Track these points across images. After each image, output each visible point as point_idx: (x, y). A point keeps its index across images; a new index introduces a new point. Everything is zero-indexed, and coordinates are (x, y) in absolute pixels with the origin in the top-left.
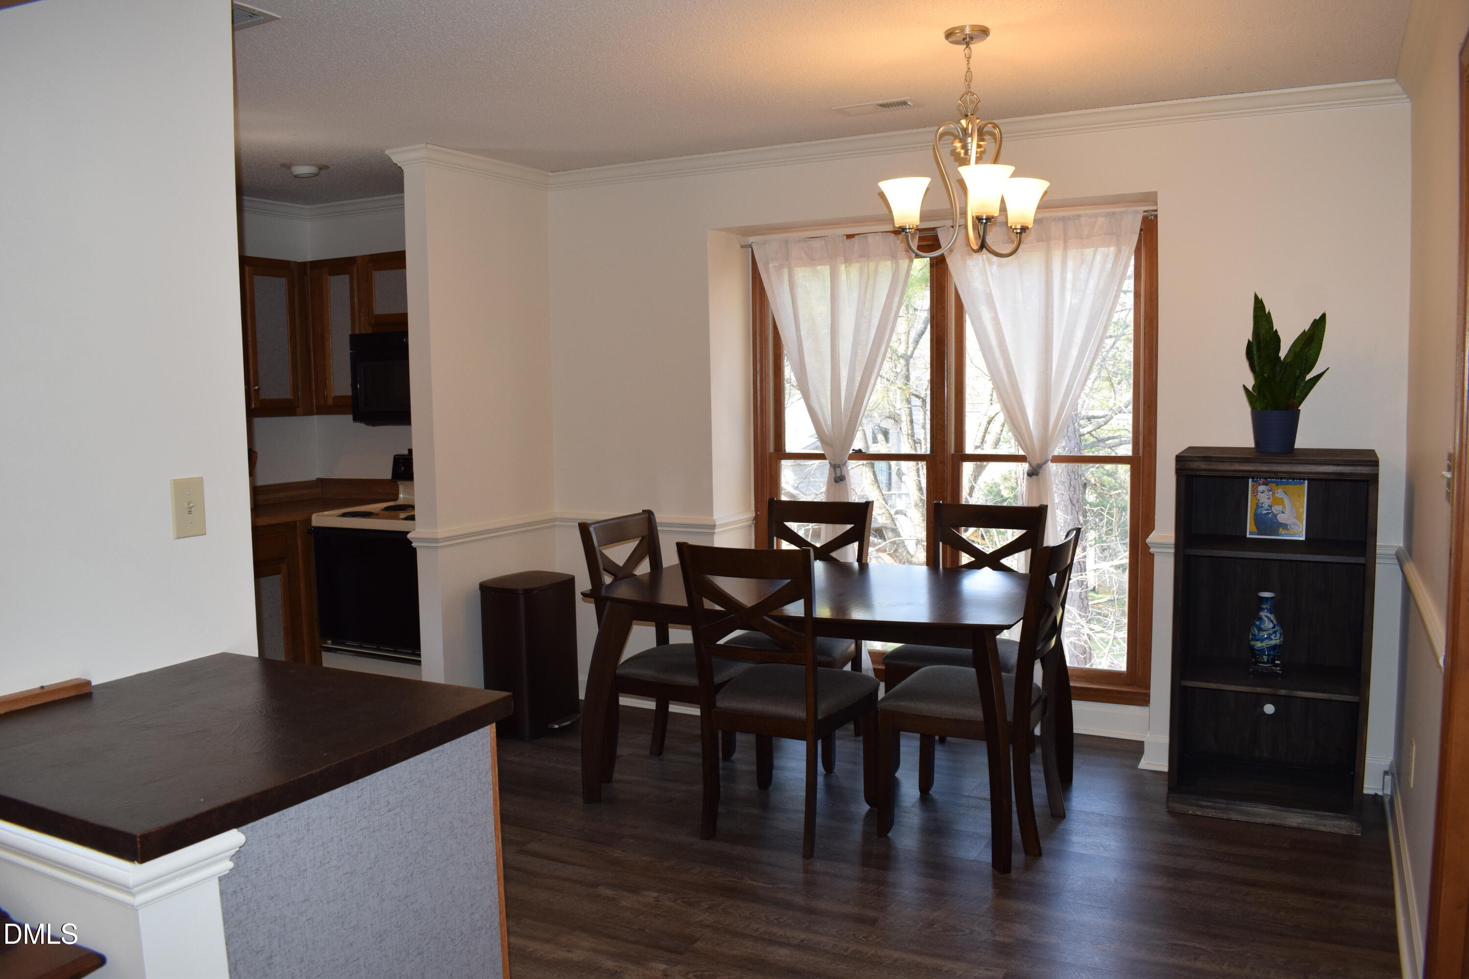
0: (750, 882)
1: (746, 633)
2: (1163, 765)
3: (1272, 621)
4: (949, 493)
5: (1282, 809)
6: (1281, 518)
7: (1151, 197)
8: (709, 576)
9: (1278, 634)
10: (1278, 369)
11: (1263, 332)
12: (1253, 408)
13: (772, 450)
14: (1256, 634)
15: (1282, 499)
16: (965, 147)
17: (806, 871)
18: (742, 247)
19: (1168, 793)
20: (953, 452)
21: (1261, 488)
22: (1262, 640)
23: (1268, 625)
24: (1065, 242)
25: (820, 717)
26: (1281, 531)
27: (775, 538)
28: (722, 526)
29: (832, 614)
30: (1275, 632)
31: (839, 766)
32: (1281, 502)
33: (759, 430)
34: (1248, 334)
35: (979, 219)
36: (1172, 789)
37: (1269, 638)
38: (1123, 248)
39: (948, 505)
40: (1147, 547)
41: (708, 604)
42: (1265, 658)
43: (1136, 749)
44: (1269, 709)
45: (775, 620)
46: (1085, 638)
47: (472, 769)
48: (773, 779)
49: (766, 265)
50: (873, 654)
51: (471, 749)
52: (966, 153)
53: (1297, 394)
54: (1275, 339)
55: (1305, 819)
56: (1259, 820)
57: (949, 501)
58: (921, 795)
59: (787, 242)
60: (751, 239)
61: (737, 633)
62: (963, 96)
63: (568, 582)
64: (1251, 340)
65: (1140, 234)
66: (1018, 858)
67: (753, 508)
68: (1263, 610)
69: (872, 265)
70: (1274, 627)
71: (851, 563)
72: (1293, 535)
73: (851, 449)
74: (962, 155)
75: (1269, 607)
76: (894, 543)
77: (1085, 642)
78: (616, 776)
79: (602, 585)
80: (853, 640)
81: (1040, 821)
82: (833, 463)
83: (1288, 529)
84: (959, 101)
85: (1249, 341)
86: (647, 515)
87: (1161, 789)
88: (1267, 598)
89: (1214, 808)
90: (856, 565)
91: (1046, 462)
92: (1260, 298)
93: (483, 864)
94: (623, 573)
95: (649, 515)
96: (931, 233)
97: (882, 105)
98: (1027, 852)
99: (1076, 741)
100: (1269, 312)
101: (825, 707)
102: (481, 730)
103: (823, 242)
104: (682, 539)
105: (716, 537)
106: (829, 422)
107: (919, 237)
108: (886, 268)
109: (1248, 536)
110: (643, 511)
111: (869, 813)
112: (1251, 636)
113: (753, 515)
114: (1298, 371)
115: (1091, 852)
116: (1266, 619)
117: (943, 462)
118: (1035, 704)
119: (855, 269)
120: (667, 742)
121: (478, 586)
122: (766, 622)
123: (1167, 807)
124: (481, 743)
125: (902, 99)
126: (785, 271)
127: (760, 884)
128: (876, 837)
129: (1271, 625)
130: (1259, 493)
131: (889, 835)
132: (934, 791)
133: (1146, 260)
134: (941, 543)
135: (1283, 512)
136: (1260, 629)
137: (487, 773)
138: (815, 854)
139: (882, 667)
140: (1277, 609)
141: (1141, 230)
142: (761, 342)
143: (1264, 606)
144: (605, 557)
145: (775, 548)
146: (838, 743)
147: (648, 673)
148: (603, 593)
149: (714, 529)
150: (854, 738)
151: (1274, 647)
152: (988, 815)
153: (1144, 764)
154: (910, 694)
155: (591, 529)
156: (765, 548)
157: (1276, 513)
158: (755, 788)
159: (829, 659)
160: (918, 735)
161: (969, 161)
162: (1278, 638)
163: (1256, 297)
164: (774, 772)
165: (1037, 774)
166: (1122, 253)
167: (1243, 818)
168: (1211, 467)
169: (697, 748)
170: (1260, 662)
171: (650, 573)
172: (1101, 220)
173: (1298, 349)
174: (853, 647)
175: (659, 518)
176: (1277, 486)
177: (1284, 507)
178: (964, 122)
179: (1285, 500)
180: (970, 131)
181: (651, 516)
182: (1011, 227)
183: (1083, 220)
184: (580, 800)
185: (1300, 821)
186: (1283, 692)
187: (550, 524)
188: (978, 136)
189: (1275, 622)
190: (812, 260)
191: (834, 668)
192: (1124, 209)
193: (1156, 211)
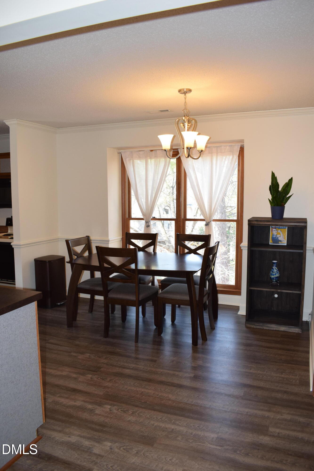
0: (118, 350)
1: (118, 275)
2: (244, 314)
3: (276, 270)
4: (182, 230)
5: (279, 325)
6: (280, 239)
7: (242, 141)
8: (106, 257)
9: (278, 273)
10: (278, 194)
11: (274, 183)
12: (271, 206)
13: (127, 217)
14: (272, 273)
15: (280, 233)
16: (184, 126)
17: (136, 347)
18: (118, 153)
19: (246, 321)
20: (183, 218)
21: (274, 229)
22: (273, 275)
23: (275, 271)
24: (217, 154)
25: (140, 300)
26: (280, 242)
27: (128, 245)
28: (112, 241)
29: (146, 268)
30: (277, 273)
31: (147, 315)
32: (279, 234)
33: (123, 211)
34: (270, 183)
35: (187, 148)
36: (247, 320)
37: (275, 275)
38: (234, 156)
39: (181, 234)
40: (240, 247)
41: (106, 265)
42: (274, 281)
43: (237, 308)
44: (276, 296)
45: (126, 270)
46: (227, 275)
47: (30, 315)
48: (127, 319)
49: (126, 159)
50: (158, 280)
51: (29, 309)
52: (184, 127)
53: (284, 202)
54: (278, 185)
55: (286, 328)
56: (272, 329)
57: (182, 233)
58: (172, 323)
59: (132, 152)
60: (121, 151)
61: (115, 274)
62: (183, 110)
63: (63, 258)
64: (271, 185)
65: (239, 152)
66: (200, 341)
67: (121, 235)
68: (274, 266)
69: (158, 159)
70: (277, 271)
71: (152, 252)
72: (283, 244)
73: (152, 217)
74: (183, 128)
75: (275, 265)
76: (168, 246)
77: (227, 276)
78: (78, 319)
79: (73, 259)
80: (151, 276)
81: (207, 330)
82: (146, 221)
83: (281, 242)
84: (182, 112)
85: (270, 185)
86: (87, 237)
87: (244, 320)
88: (275, 263)
89: (259, 326)
90: (153, 253)
91: (211, 221)
92: (273, 172)
93: (33, 344)
94: (80, 256)
95: (88, 237)
96: (176, 150)
97: (161, 111)
98: (203, 340)
99: (219, 306)
100: (276, 177)
101: (141, 297)
102: (32, 303)
103: (143, 152)
104: (98, 245)
105: (109, 244)
106: (145, 208)
107: (173, 151)
108: (163, 161)
109: (270, 244)
110: (86, 236)
111: (156, 329)
112: (270, 274)
113: (121, 237)
114: (284, 195)
115: (222, 339)
116: (275, 269)
117: (180, 221)
118: (206, 295)
119: (153, 161)
120: (94, 308)
121: (34, 260)
122: (123, 270)
123: (245, 326)
124: (32, 307)
125: (167, 109)
126: (132, 161)
127: (121, 351)
128: (157, 336)
129: (276, 271)
130: (273, 231)
131: (162, 335)
132: (176, 322)
133: (241, 160)
134: (179, 246)
135: (280, 237)
136: (273, 272)
137: (34, 316)
138: (139, 341)
139: (161, 284)
140: (278, 266)
141: (240, 151)
142: (124, 183)
143: (274, 265)
144: (74, 251)
145: (128, 248)
146: (147, 308)
147: (87, 287)
148: (73, 262)
149: (109, 242)
150: (152, 306)
151: (277, 277)
152: (191, 329)
153: (240, 313)
154: (168, 292)
155: (69, 242)
156: (125, 248)
157: (278, 237)
158: (121, 322)
159: (144, 282)
160: (171, 305)
161: (185, 130)
162: (278, 274)
163: (272, 172)
164: (127, 317)
165: (206, 316)
166: (234, 158)
167: (268, 328)
168: (258, 223)
169: (103, 310)
170: (273, 282)
171: (88, 256)
172: (228, 147)
173: (284, 188)
174: (152, 278)
175: (92, 238)
176: (279, 229)
177: (280, 235)
178: (184, 118)
179: (281, 233)
180: (185, 121)
181: (89, 238)
182: (198, 150)
183: (222, 147)
184: (66, 327)
185: (284, 329)
186: (279, 291)
187: (57, 240)
188: (188, 122)
189: (277, 270)
190: (140, 158)
191: (145, 284)
192: (235, 144)
193: (244, 145)
